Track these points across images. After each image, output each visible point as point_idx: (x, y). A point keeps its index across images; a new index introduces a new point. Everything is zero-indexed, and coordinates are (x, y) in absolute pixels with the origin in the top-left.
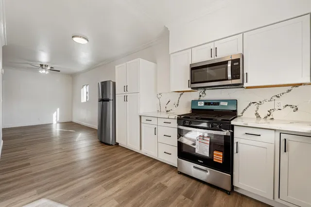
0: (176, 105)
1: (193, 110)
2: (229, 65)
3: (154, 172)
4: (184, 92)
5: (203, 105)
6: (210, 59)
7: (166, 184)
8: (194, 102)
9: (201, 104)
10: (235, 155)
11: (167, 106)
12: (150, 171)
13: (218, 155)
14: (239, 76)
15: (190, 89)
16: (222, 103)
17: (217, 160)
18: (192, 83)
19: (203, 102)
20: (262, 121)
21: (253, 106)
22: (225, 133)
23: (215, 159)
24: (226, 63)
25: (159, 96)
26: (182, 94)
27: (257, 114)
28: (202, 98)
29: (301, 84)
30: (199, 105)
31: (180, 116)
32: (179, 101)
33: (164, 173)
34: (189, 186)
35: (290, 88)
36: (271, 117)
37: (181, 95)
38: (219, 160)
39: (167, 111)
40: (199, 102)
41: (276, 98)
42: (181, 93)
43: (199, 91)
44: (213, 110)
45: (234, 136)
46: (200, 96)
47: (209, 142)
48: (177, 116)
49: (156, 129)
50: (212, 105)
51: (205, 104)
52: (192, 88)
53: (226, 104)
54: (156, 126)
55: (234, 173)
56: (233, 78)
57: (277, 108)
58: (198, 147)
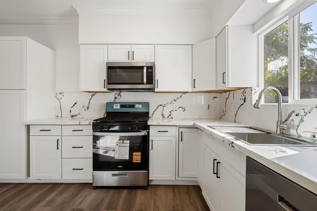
0: (85, 108)
1: (108, 113)
2: (145, 71)
3: (59, 200)
4: (96, 92)
5: (119, 107)
6: (128, 61)
7: (81, 207)
8: (109, 105)
9: (117, 107)
10: (151, 152)
11: (72, 109)
12: (52, 201)
13: (136, 156)
14: (152, 82)
15: (106, 90)
16: (137, 106)
17: (136, 160)
18: (109, 84)
19: (119, 105)
20: (166, 120)
21: (160, 108)
22: (143, 133)
23: (135, 160)
24: (142, 68)
25: (59, 96)
26: (94, 95)
27: (162, 114)
28: (117, 100)
29: (187, 92)
30: (115, 107)
31: (96, 120)
32: (89, 103)
33: (75, 196)
34: (109, 197)
35: (181, 94)
36: (171, 116)
37: (92, 96)
38: (138, 160)
39: (73, 116)
40: (114, 105)
41: (173, 101)
42: (93, 93)
43: (114, 93)
44: (128, 112)
45: (150, 135)
46: (116, 98)
47: (128, 145)
48: (92, 122)
49: (60, 141)
50: (128, 107)
51: (122, 106)
52: (108, 89)
53: (140, 106)
54: (60, 138)
55: (150, 168)
56: (148, 83)
57: (174, 109)
58: (118, 153)
